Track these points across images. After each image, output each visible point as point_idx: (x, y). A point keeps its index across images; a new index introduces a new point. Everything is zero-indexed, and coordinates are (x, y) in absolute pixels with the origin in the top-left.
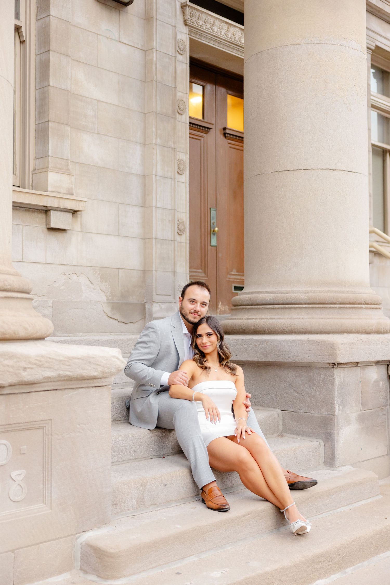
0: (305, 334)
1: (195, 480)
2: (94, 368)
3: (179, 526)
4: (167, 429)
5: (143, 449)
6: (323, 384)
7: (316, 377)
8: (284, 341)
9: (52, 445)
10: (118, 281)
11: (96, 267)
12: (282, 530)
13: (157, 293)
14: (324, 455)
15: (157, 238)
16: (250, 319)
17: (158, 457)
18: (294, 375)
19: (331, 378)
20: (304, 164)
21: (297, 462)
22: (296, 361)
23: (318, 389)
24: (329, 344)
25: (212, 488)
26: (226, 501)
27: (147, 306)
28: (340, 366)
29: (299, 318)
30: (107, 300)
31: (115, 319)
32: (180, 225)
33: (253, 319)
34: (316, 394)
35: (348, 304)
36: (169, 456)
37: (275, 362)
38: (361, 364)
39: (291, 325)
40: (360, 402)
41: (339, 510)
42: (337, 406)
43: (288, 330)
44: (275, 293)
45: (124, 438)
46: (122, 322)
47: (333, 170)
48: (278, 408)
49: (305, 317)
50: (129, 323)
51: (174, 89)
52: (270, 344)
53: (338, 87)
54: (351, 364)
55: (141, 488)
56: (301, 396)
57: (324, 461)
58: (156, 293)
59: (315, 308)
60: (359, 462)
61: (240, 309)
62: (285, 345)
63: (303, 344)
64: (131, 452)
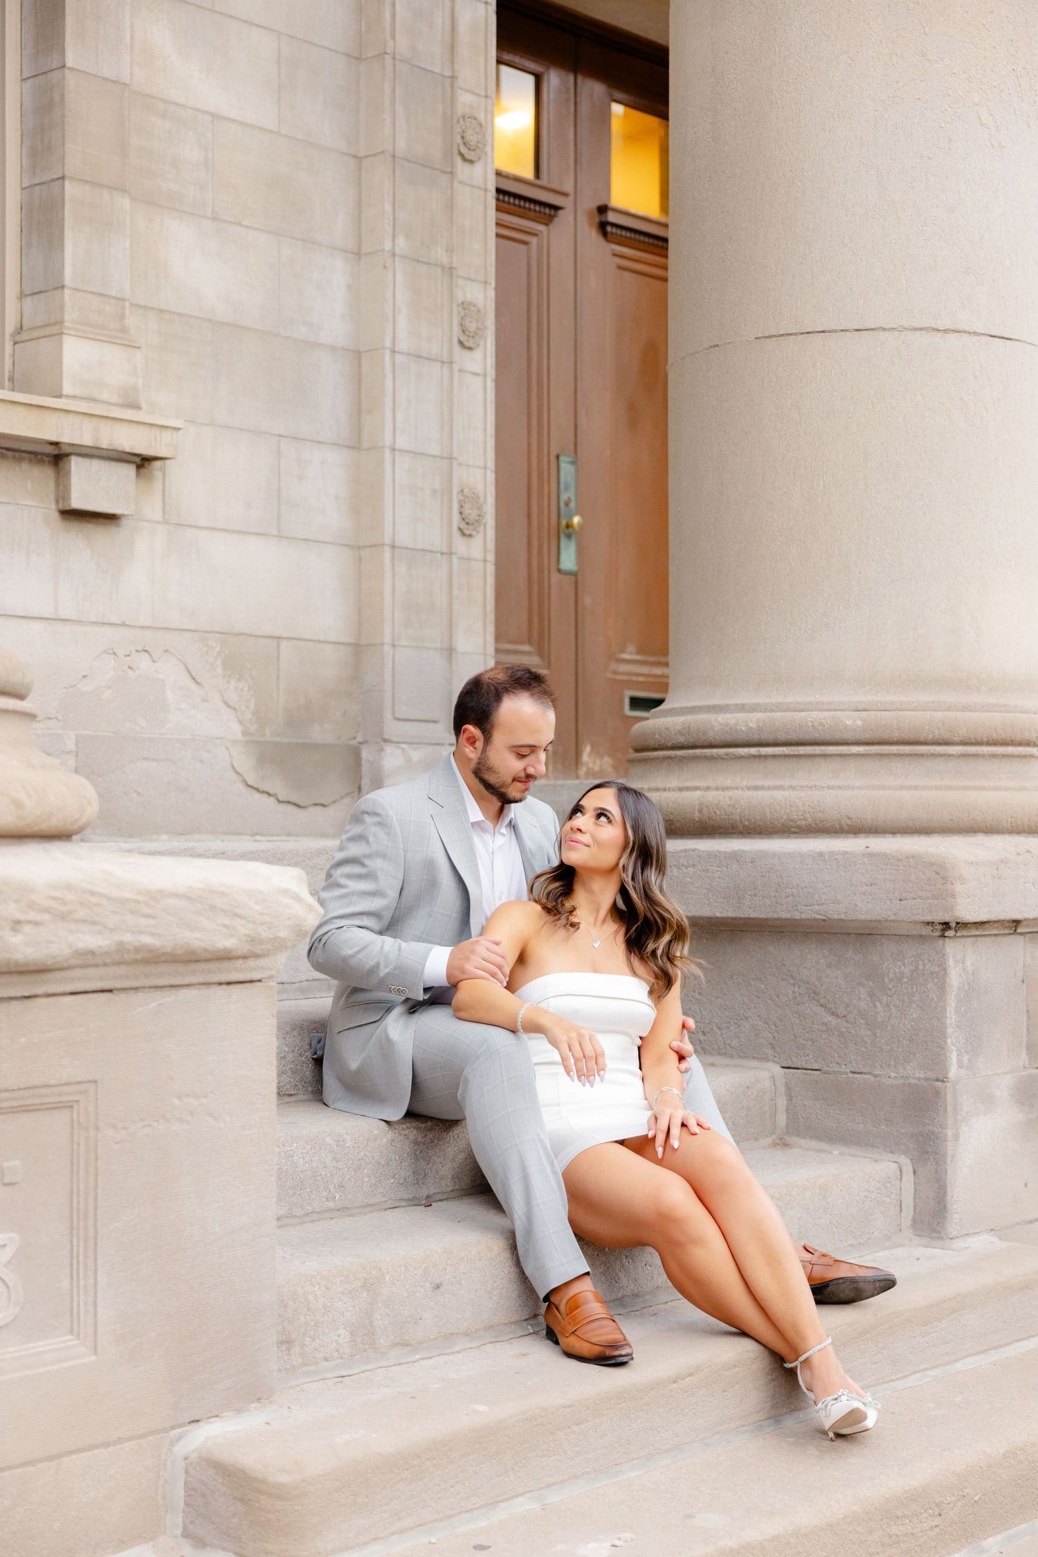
0: (856, 834)
1: (527, 1272)
2: (225, 926)
3: (481, 1408)
4: (438, 1119)
5: (366, 1179)
6: (912, 988)
7: (888, 964)
8: (791, 855)
9: (97, 1159)
10: (278, 678)
11: (210, 632)
12: (790, 1422)
13: (398, 715)
14: (914, 1201)
15: (397, 544)
16: (688, 789)
17: (413, 1203)
18: (823, 960)
19: (937, 969)
20: (857, 313)
21: (830, 1223)
22: (829, 916)
23: (897, 1003)
24: (932, 864)
25: (579, 1296)
26: (623, 1334)
27: (365, 754)
28: (965, 933)
29: (840, 787)
30: (245, 733)
31: (268, 794)
32: (467, 506)
33: (697, 788)
34: (890, 1017)
35: (988, 744)
36: (445, 1202)
37: (763, 919)
38: (1028, 926)
39: (814, 809)
40: (1024, 1044)
41: (959, 1366)
42: (955, 1053)
43: (805, 822)
44: (765, 711)
45: (310, 1146)
46: (289, 802)
47: (945, 331)
48: (775, 1059)
49: (857, 784)
50: (310, 806)
51: (448, 81)
52: (751, 864)
53: (961, 72)
54: (996, 924)
55: (365, 1294)
56: (845, 1024)
57: (914, 1220)
58: (393, 713)
59: (888, 755)
60: (1018, 1223)
61: (657, 758)
62: (797, 866)
63: (850, 866)
64: (331, 1187)
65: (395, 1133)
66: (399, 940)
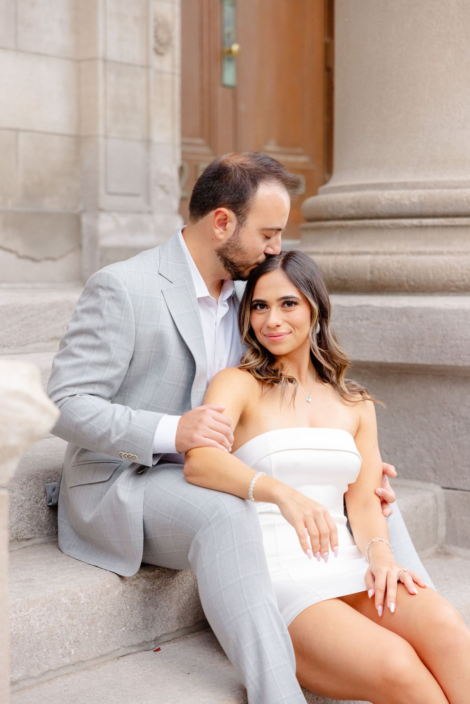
4: (164, 568)
5: (100, 632)
8: (455, 312)
13: (109, 191)
15: (108, 59)
16: (359, 253)
17: (142, 648)
27: (85, 220)
31: (12, 252)
32: (160, 31)
33: (367, 253)
36: (172, 644)
44: (424, 188)
45: (46, 608)
46: (28, 257)
48: (436, 481)
50: (43, 260)
52: (419, 319)
58: (107, 188)
61: (329, 228)
62: (461, 322)
64: (67, 644)
65: (126, 585)
66: (129, 409)
